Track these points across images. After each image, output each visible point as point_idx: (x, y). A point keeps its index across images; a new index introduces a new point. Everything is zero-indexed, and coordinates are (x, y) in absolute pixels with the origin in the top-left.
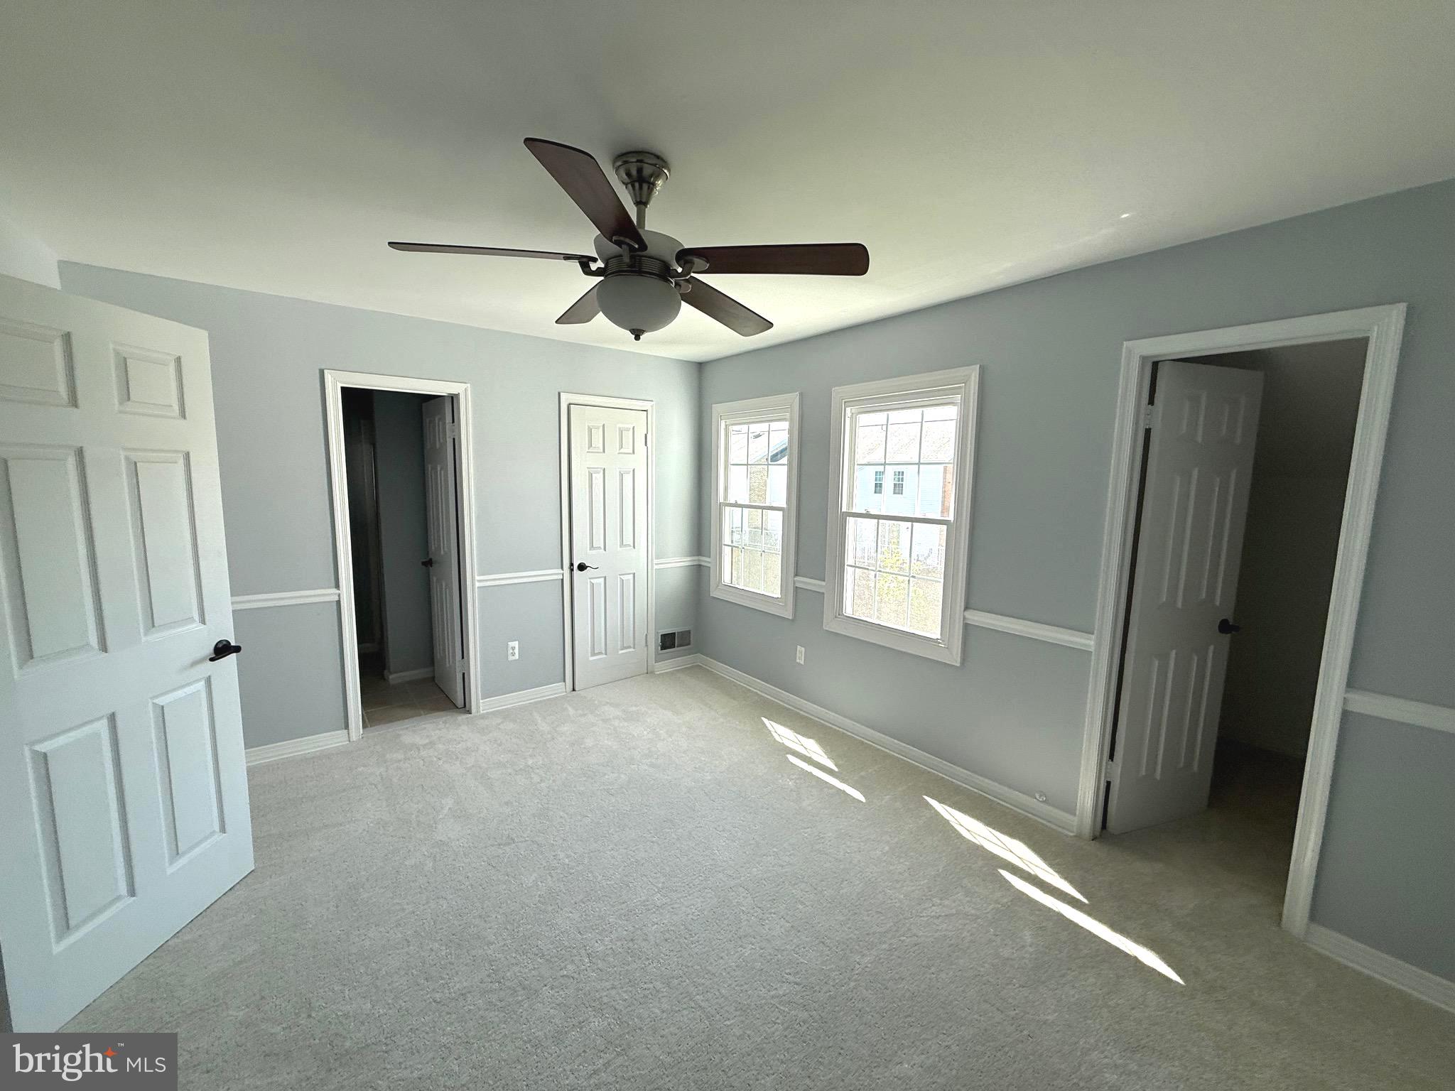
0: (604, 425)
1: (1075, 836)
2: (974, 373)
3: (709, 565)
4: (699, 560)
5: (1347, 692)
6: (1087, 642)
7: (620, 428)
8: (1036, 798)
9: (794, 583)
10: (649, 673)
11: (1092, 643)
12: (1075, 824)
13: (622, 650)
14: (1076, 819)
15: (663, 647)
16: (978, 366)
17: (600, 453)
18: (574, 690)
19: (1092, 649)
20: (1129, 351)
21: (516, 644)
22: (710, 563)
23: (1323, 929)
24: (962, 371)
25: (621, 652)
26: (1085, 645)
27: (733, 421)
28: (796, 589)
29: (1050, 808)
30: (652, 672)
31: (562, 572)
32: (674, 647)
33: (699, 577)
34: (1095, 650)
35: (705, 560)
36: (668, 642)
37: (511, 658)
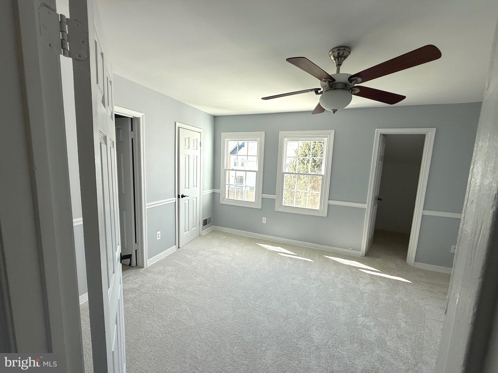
0: (189, 137)
1: (361, 257)
2: (333, 132)
3: (219, 192)
4: (214, 191)
5: (423, 211)
6: (365, 206)
7: (193, 139)
8: (349, 249)
9: (262, 196)
10: (200, 235)
11: (366, 206)
12: (361, 253)
13: (193, 228)
14: (361, 252)
15: (204, 225)
16: (334, 130)
17: (187, 148)
18: (178, 248)
19: (366, 208)
20: (377, 132)
21: (159, 232)
22: (220, 191)
23: (417, 263)
24: (328, 131)
25: (193, 229)
26: (364, 207)
27: (230, 139)
28: (262, 198)
29: (354, 251)
30: (201, 235)
31: (175, 199)
32: (207, 224)
33: (214, 197)
34: (367, 208)
35: (217, 191)
36: (205, 223)
37: (158, 239)
